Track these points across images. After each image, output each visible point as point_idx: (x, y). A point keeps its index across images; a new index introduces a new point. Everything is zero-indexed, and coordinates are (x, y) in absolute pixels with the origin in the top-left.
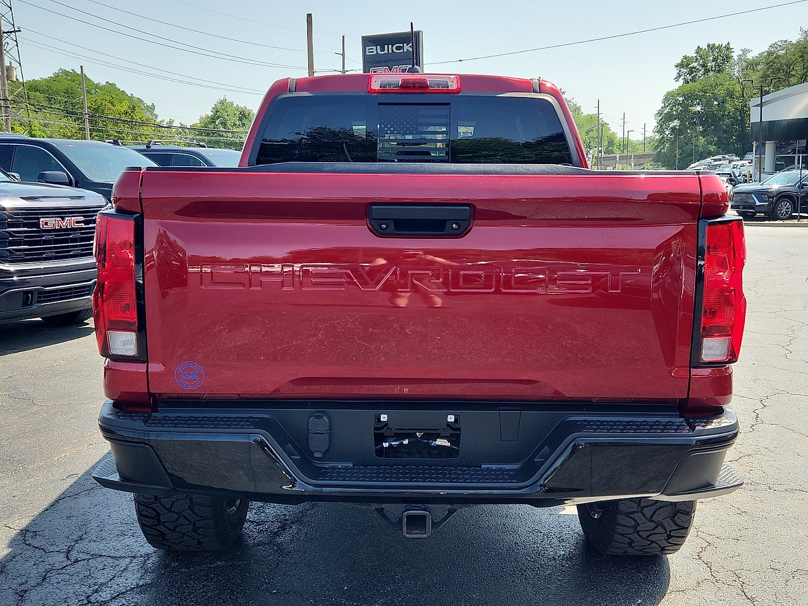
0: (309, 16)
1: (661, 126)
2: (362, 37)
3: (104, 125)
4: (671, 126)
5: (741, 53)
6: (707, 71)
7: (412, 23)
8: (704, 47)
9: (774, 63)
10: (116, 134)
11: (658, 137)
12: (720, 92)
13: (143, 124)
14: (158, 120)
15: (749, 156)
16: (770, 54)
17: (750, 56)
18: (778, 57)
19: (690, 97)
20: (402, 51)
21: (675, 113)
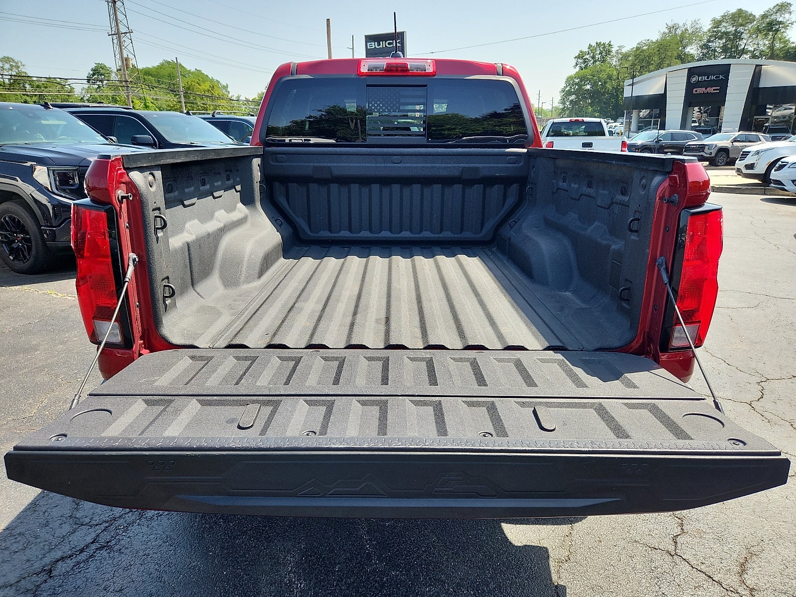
0: (328, 20)
1: (564, 99)
2: (365, 36)
3: (194, 99)
4: (570, 99)
5: (618, 49)
6: (595, 62)
7: (395, 13)
8: (594, 44)
9: (640, 55)
10: (203, 105)
11: (561, 107)
12: (603, 76)
13: (219, 98)
14: (230, 96)
15: (620, 120)
16: (638, 49)
17: (624, 50)
18: (643, 51)
19: (583, 79)
20: (392, 46)
21: (573, 90)
